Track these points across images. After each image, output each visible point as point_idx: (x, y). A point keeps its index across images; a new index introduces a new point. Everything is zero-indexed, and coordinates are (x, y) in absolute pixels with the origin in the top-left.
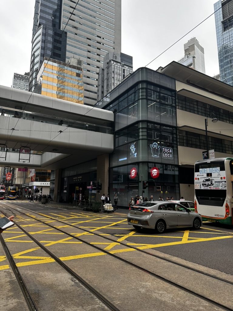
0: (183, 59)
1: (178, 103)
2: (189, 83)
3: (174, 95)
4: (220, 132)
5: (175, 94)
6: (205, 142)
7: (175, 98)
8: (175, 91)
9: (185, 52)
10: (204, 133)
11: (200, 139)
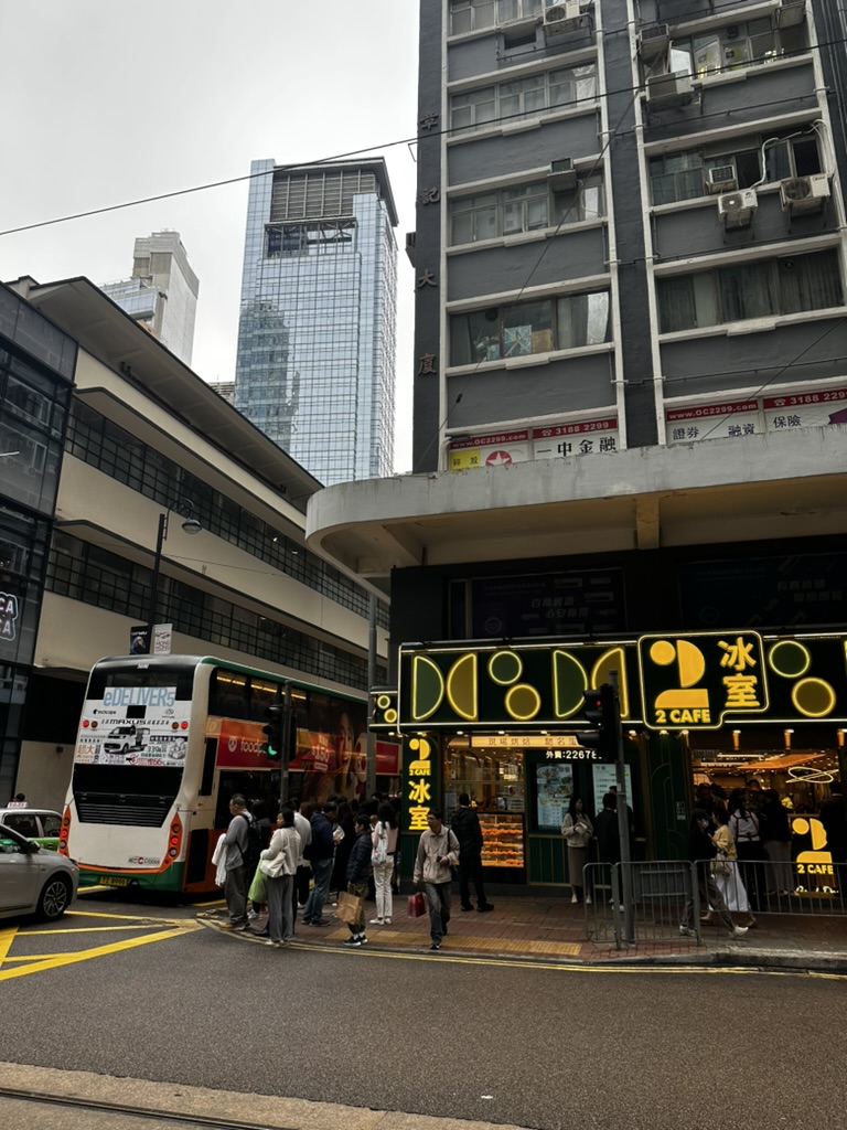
0: (122, 284)
1: (75, 431)
2: (126, 372)
3: (63, 400)
4: (204, 568)
5: (69, 395)
6: (148, 593)
7: (67, 410)
8: (70, 385)
9: (135, 267)
10: (150, 563)
11: (131, 580)
